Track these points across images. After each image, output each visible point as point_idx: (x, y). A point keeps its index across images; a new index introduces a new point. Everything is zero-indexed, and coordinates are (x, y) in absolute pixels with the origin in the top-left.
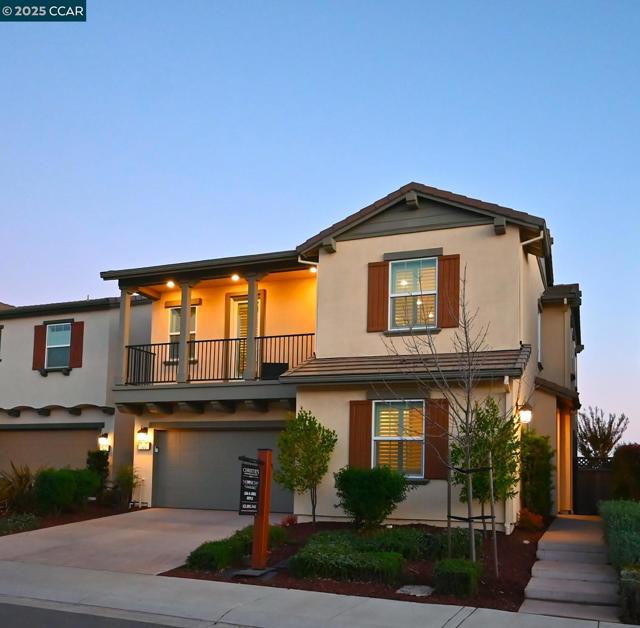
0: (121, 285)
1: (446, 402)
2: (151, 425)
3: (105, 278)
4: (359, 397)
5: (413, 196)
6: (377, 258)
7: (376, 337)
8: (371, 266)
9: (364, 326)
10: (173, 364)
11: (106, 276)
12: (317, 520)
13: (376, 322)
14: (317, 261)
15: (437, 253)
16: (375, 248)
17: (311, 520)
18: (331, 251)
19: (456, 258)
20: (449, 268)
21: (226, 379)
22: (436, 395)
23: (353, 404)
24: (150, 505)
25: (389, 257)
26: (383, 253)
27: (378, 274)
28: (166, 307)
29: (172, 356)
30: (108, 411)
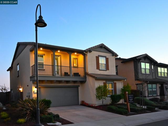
1: (116, 83)
5: (103, 46)
7: (98, 70)
8: (96, 57)
9: (96, 68)
13: (98, 67)
15: (105, 57)
20: (107, 60)
23: (104, 83)
25: (99, 56)
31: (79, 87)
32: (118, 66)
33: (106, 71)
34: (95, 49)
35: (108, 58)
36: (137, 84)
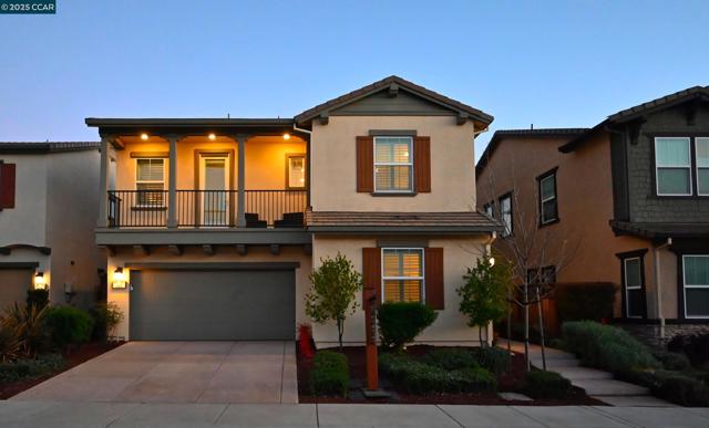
0: (101, 132)
1: (440, 251)
2: (126, 266)
3: (89, 125)
4: (370, 244)
5: (394, 87)
6: (364, 133)
7: (365, 197)
8: (359, 139)
9: (354, 186)
10: (140, 209)
11: (90, 122)
12: (344, 345)
13: (365, 184)
14: (311, 130)
15: (413, 134)
16: (362, 125)
17: (338, 345)
18: (325, 122)
19: (428, 139)
20: (421, 147)
21: (197, 225)
22: (433, 244)
23: (365, 251)
24: (127, 339)
25: (373, 134)
26: (368, 129)
27: (364, 145)
28: (132, 157)
29: (139, 202)
30: (45, 251)
31: (297, 270)
32: (557, 168)
33: (413, 195)
34: (351, 108)
35: (427, 140)
36: (622, 256)
